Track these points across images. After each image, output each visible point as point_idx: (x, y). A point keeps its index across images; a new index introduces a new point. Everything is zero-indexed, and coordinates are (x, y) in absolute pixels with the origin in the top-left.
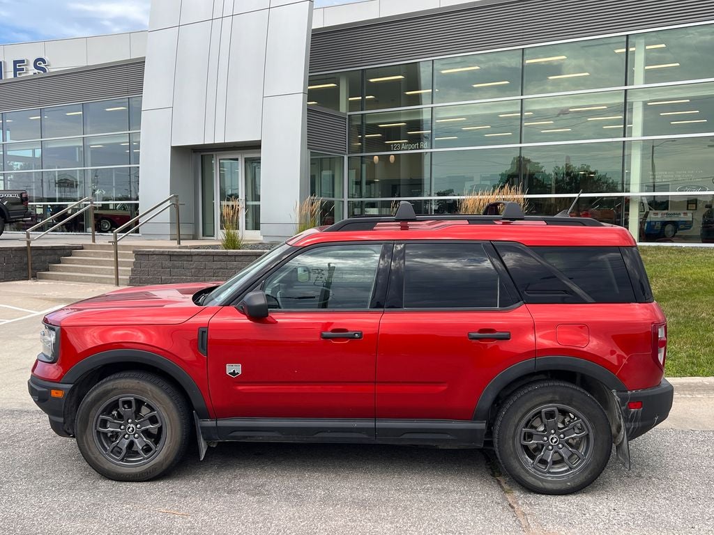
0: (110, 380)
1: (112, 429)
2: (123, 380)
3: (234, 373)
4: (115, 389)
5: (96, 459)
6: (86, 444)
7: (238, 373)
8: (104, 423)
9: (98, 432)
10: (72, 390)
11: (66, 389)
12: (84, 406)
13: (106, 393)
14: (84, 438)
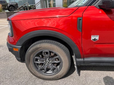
0: (38, 43)
1: (40, 62)
2: (44, 44)
3: (95, 40)
4: (41, 47)
5: (35, 73)
6: (30, 68)
7: (97, 40)
8: (37, 60)
9: (35, 63)
10: (22, 48)
11: (19, 48)
12: (28, 53)
13: (37, 49)
14: (29, 65)
